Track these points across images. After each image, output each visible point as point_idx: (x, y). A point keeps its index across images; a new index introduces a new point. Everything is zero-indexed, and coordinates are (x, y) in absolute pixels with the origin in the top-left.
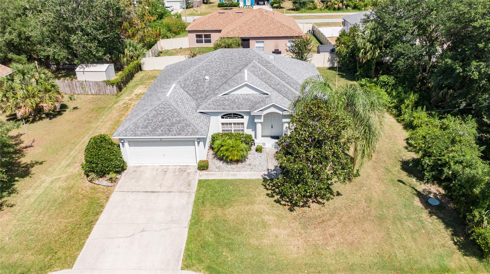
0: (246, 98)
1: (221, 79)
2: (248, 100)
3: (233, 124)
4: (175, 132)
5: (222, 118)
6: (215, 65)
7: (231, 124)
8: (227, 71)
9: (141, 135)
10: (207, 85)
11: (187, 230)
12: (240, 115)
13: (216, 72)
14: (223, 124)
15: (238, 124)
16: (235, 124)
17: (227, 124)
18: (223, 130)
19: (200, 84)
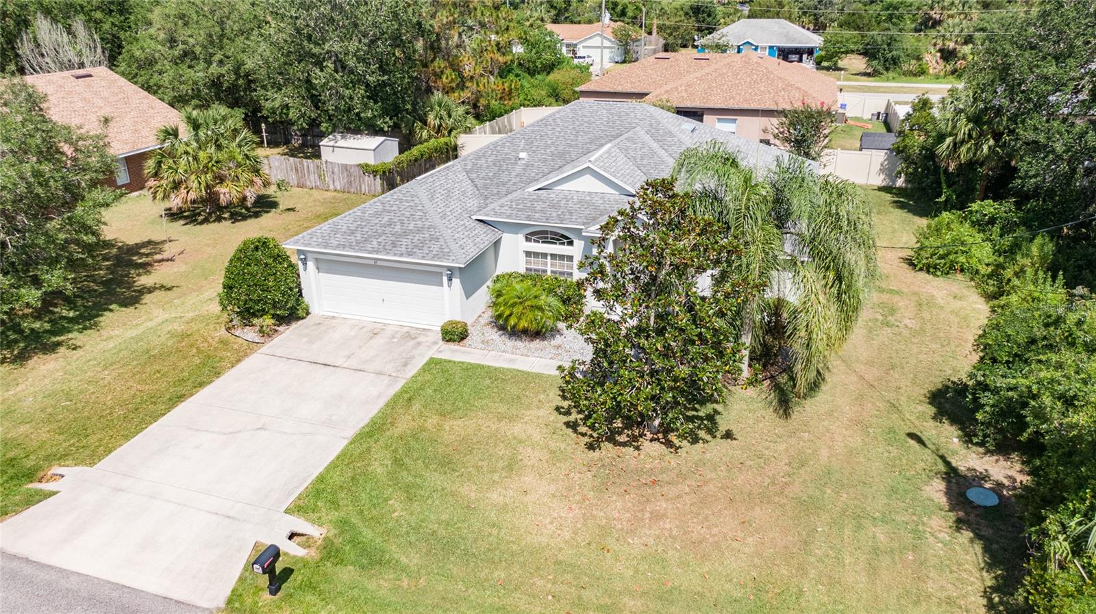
0: (585, 201)
1: (553, 160)
2: (589, 204)
3: (549, 257)
4: (403, 248)
5: (528, 239)
6: (550, 133)
7: (544, 255)
8: (571, 146)
9: (337, 247)
10: (518, 169)
11: (346, 442)
12: (567, 238)
13: (547, 146)
14: (528, 254)
15: (562, 257)
16: (553, 256)
17: (536, 255)
18: (527, 269)
19: (504, 167)
